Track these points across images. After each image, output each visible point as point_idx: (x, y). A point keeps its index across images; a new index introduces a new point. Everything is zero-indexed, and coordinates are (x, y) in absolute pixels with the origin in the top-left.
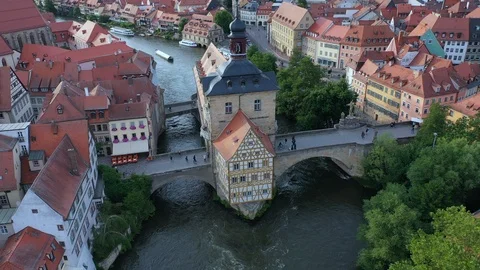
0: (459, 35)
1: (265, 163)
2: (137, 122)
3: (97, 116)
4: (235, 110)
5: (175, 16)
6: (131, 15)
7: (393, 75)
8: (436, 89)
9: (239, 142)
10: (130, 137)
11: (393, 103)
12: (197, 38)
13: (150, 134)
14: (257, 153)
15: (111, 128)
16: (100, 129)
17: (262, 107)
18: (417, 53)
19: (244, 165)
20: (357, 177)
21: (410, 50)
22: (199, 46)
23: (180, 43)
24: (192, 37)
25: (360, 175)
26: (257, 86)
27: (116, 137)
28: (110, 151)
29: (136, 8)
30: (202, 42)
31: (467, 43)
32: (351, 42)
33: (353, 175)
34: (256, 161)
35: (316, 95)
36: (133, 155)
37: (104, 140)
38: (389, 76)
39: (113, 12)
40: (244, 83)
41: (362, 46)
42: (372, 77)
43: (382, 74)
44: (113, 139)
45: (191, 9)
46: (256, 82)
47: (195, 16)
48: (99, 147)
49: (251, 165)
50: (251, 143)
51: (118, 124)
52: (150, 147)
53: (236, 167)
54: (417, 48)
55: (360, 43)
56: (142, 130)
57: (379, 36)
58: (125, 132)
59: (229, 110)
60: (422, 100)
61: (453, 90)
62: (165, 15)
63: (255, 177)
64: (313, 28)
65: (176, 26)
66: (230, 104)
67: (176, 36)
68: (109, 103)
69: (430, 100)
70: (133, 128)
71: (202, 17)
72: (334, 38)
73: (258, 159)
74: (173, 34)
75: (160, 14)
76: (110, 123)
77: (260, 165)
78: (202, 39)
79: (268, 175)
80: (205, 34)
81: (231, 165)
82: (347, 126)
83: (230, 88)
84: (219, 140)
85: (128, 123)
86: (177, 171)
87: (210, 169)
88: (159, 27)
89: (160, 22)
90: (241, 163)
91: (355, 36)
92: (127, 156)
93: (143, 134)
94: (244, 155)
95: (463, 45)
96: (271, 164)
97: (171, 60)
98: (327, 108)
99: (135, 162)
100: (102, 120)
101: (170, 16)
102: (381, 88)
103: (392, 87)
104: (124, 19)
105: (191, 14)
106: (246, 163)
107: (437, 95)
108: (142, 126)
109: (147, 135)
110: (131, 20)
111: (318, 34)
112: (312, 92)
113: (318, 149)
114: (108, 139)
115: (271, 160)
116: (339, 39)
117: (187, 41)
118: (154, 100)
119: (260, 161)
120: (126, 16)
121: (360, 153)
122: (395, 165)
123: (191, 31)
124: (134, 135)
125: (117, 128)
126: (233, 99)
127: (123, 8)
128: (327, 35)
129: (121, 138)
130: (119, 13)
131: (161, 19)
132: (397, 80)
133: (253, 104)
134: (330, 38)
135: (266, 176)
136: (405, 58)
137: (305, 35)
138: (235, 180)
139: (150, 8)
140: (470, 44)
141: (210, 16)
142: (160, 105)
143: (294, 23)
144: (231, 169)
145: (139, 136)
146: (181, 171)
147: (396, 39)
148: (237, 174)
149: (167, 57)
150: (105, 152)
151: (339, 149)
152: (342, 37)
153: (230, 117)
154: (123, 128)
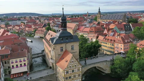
0: (122, 29)
1: (78, 70)
2: (22, 59)
3: (5, 57)
4: (64, 50)
5: (32, 29)
6: (17, 30)
7: (109, 39)
8: (126, 41)
9: (68, 62)
10: (19, 65)
11: (111, 48)
12: (40, 35)
13: (28, 64)
14: (75, 66)
15: (11, 62)
16: (6, 63)
17: (74, 48)
18: (114, 33)
19: (70, 72)
20: (108, 73)
21: (112, 32)
22: (41, 37)
23: (34, 37)
24: (38, 35)
25: (109, 73)
26: (72, 40)
27: (13, 66)
28: (10, 72)
29: (19, 27)
30: (42, 36)
31: (124, 31)
32: (91, 32)
33: (107, 73)
34: (75, 69)
35: (88, 46)
36: (20, 73)
37: (7, 68)
38: (108, 39)
39: (10, 29)
40: (67, 39)
41: (95, 33)
42: (102, 41)
43: (106, 39)
44: (11, 67)
45: (37, 27)
46: (72, 38)
47: (39, 28)
48: (5, 71)
49: (73, 71)
50: (73, 62)
51: (14, 60)
52: (28, 69)
53: (67, 72)
54: (113, 31)
55: (94, 32)
56: (25, 62)
57: (99, 30)
58: (17, 64)
59: (62, 50)
60: (123, 45)
61: (131, 41)
62: (29, 29)
63: (75, 76)
64: (78, 29)
65: (33, 32)
66: (62, 47)
67: (33, 35)
68: (10, 52)
69: (125, 45)
70: (21, 61)
71: (41, 29)
72: (86, 32)
73: (76, 68)
74: (32, 34)
75: (27, 29)
76: (11, 60)
77: (77, 71)
78: (42, 35)
79: (80, 74)
80: (43, 33)
81: (65, 72)
82: (101, 55)
83: (62, 41)
84: (59, 62)
85: (18, 60)
86: (41, 78)
87: (55, 75)
88: (27, 33)
89: (27, 31)
90: (69, 71)
91: (92, 30)
92: (18, 73)
93: (25, 64)
94: (70, 67)
95: (123, 31)
96: (81, 70)
97: (32, 42)
98: (93, 50)
99: (22, 76)
100: (7, 59)
101: (30, 29)
102: (106, 44)
103: (110, 43)
104: (15, 31)
105: (38, 28)
106: (71, 70)
107: (127, 43)
108: (24, 61)
109: (26, 64)
110: (17, 31)
111: (80, 31)
112: (86, 45)
113: (94, 63)
114: (9, 67)
115: (81, 68)
116: (87, 32)
117: (37, 36)
118: (28, 52)
119: (77, 69)
120: (15, 30)
121: (109, 64)
122: (125, 66)
123: (38, 33)
124: (21, 65)
125: (13, 62)
126: (63, 45)
127: (14, 28)
128: (83, 31)
129: (15, 66)
130: (13, 29)
131: (28, 30)
132: (111, 40)
133: (71, 47)
134: (84, 31)
135: (79, 75)
136: (111, 34)
137: (76, 31)
138: (67, 78)
139: (24, 27)
140: (125, 31)
141: (44, 28)
142: (30, 54)
143: (72, 28)
144: (65, 74)
145: (23, 65)
146: (42, 77)
147: (107, 29)
148: (68, 76)
149: (30, 41)
150: (8, 73)
151: (101, 63)
152: (88, 31)
153: (62, 53)
154: (16, 62)
